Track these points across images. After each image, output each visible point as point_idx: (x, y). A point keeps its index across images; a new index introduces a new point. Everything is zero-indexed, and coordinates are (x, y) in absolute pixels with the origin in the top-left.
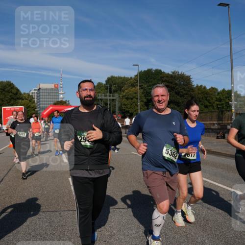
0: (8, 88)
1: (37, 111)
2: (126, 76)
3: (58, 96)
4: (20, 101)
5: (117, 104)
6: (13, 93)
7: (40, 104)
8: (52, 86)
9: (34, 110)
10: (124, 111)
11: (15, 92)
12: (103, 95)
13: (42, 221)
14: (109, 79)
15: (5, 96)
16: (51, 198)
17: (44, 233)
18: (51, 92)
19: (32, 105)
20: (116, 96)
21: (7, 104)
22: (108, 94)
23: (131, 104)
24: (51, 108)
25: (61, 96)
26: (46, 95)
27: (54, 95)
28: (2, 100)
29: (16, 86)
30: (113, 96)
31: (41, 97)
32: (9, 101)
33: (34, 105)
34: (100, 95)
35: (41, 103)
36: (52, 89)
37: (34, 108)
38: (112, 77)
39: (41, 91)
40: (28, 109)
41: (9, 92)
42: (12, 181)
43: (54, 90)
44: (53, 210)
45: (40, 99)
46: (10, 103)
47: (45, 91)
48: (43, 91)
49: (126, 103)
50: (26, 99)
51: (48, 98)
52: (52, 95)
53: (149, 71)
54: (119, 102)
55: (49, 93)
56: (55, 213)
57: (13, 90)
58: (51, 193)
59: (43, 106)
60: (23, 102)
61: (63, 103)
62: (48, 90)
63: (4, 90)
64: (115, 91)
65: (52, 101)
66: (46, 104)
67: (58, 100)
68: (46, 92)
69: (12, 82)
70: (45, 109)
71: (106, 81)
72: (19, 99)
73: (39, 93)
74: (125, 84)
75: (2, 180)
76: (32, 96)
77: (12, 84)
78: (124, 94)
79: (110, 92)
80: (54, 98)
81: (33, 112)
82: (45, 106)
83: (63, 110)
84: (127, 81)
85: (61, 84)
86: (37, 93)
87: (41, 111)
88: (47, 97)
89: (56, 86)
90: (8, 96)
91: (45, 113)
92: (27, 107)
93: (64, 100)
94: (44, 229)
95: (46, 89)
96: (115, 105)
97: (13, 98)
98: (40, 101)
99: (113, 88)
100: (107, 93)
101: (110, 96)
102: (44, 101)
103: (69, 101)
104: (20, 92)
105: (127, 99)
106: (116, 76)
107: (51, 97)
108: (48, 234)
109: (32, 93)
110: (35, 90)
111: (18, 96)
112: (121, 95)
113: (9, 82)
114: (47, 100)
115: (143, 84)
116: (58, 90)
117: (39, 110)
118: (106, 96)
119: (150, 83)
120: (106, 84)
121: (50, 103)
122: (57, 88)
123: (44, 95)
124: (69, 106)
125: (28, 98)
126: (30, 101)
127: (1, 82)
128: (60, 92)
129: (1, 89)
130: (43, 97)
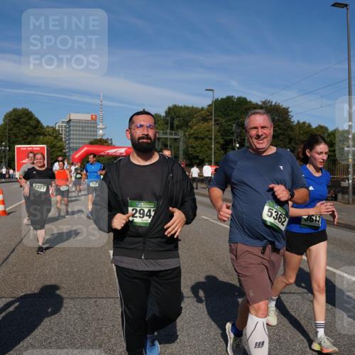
0: (25, 119)
1: (65, 153)
2: (195, 106)
3: (96, 131)
4: (42, 137)
5: (182, 146)
6: (32, 126)
7: (69, 143)
8: (88, 117)
9: (61, 151)
10: (190, 156)
11: (34, 125)
12: (162, 132)
13: (70, 312)
14: (169, 109)
15: (20, 130)
16: (83, 279)
17: (71, 328)
18: (85, 127)
19: (58, 144)
20: (180, 135)
21: (23, 142)
22: (168, 131)
23: (202, 147)
24: (86, 149)
25: (101, 132)
26: (79, 130)
27: (91, 131)
28: (16, 136)
29: (36, 116)
30: (176, 134)
31: (71, 132)
32: (25, 137)
33: (60, 143)
35: (71, 141)
36: (87, 122)
37: (62, 148)
38: (175, 106)
39: (72, 124)
40: (53, 149)
41: (25, 123)
42: (28, 252)
43: (91, 123)
44: (86, 296)
45: (69, 135)
46: (27, 141)
47: (78, 124)
48: (75, 124)
49: (194, 145)
50: (50, 135)
51: (82, 135)
52: (88, 131)
53: (229, 99)
54: (184, 142)
55: (82, 127)
56: (89, 300)
57: (31, 122)
58: (83, 272)
59: (75, 145)
60: (46, 139)
61: (103, 142)
62: (82, 123)
63: (18, 121)
64: (179, 127)
65: (88, 139)
67: (95, 138)
68: (79, 126)
69: (30, 110)
70: (77, 150)
71: (166, 113)
72: (40, 134)
73: (70, 126)
74: (193, 117)
75: (14, 250)
76: (59, 130)
77: (31, 112)
78: (192, 131)
79: (172, 128)
80: (91, 135)
81: (59, 153)
82: (78, 145)
83: (103, 151)
84: (196, 113)
85: (100, 115)
86: (65, 127)
87: (71, 153)
88: (81, 133)
89: (94, 117)
90: (25, 131)
91: (77, 156)
92: (52, 147)
93: (105, 138)
94: (72, 323)
95: (79, 121)
96: (179, 147)
97: (31, 133)
98: (69, 139)
99: (176, 122)
100: (167, 129)
101: (171, 134)
102: (76, 139)
103: (111, 140)
104: (42, 124)
105: (196, 138)
106: (180, 105)
107: (86, 133)
108: (77, 331)
109: (59, 127)
110: (63, 122)
111: (38, 130)
112: (187, 133)
113: (26, 110)
114: (81, 137)
115: (219, 118)
116: (96, 123)
117: (69, 152)
118: (166, 133)
119: (229, 117)
120: (166, 116)
121: (84, 141)
122: (96, 120)
123: (76, 130)
124: (111, 146)
125: (53, 133)
126: (56, 138)
127: (15, 110)
128: (98, 127)
129: (14, 119)
130: (75, 133)
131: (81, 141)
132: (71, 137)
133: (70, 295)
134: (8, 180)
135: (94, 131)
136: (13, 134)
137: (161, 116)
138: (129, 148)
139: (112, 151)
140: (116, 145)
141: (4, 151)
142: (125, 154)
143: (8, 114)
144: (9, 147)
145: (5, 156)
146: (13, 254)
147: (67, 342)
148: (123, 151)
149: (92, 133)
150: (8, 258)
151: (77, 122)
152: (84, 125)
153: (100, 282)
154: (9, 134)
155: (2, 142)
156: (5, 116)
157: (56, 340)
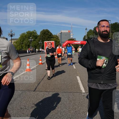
0: (47, 33)
1: (60, 43)
3: (70, 36)
4: (52, 38)
6: (49, 35)
7: (61, 40)
8: (67, 31)
9: (59, 43)
11: (50, 34)
12: (92, 35)
13: (64, 97)
18: (67, 35)
19: (58, 41)
22: (95, 35)
24: (67, 42)
25: (72, 36)
26: (65, 36)
27: (68, 36)
28: (44, 38)
31: (62, 37)
32: (47, 39)
33: (59, 40)
34: (91, 35)
35: (62, 39)
36: (67, 33)
37: (59, 42)
39: (62, 34)
41: (47, 34)
43: (68, 33)
44: (70, 92)
45: (61, 38)
46: (48, 40)
47: (64, 34)
50: (55, 38)
52: (67, 36)
53: (116, 23)
55: (66, 35)
59: (63, 41)
60: (54, 39)
61: (73, 40)
62: (66, 33)
63: (45, 34)
65: (67, 39)
66: (65, 40)
67: (70, 38)
69: (48, 30)
70: (64, 42)
72: (52, 37)
73: (61, 35)
75: (45, 76)
76: (58, 36)
77: (49, 31)
79: (96, 34)
80: (68, 37)
81: (58, 44)
82: (64, 41)
83: (73, 43)
85: (71, 30)
88: (65, 37)
89: (69, 31)
90: (47, 37)
91: (64, 44)
92: (56, 42)
93: (73, 38)
95: (65, 33)
97: (49, 37)
98: (61, 39)
100: (94, 34)
101: (96, 36)
102: (64, 39)
103: (75, 39)
104: (52, 34)
107: (67, 37)
109: (58, 35)
110: (59, 33)
113: (47, 30)
114: (65, 38)
115: (112, 30)
116: (70, 33)
117: (61, 43)
118: (94, 36)
119: (116, 30)
120: (94, 30)
121: (66, 39)
122: (70, 32)
123: (64, 36)
124: (76, 41)
125: (56, 37)
126: (57, 39)
127: (44, 30)
128: (71, 34)
129: (44, 33)
130: (63, 37)
131: (65, 39)
132: (62, 38)
133: (64, 91)
134: (42, 53)
135: (69, 36)
136: (43, 38)
137: (92, 30)
138: (82, 41)
139: (76, 43)
140: (77, 41)
141: (41, 43)
142: (80, 44)
143: (41, 31)
144: (42, 42)
145: (41, 45)
146: (45, 77)
147: (64, 107)
148: (79, 42)
149: (69, 37)
150: (43, 78)
151: (64, 33)
152: (66, 34)
153: (74, 87)
154: (42, 38)
155: (40, 40)
156: (41, 32)
157: (60, 107)
